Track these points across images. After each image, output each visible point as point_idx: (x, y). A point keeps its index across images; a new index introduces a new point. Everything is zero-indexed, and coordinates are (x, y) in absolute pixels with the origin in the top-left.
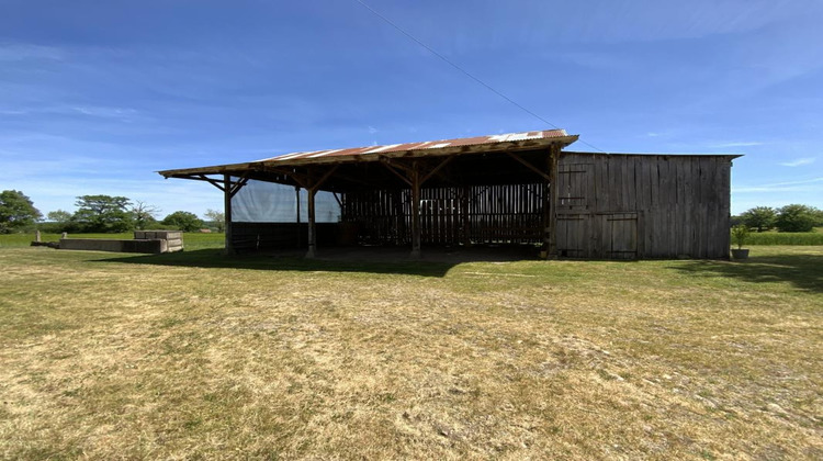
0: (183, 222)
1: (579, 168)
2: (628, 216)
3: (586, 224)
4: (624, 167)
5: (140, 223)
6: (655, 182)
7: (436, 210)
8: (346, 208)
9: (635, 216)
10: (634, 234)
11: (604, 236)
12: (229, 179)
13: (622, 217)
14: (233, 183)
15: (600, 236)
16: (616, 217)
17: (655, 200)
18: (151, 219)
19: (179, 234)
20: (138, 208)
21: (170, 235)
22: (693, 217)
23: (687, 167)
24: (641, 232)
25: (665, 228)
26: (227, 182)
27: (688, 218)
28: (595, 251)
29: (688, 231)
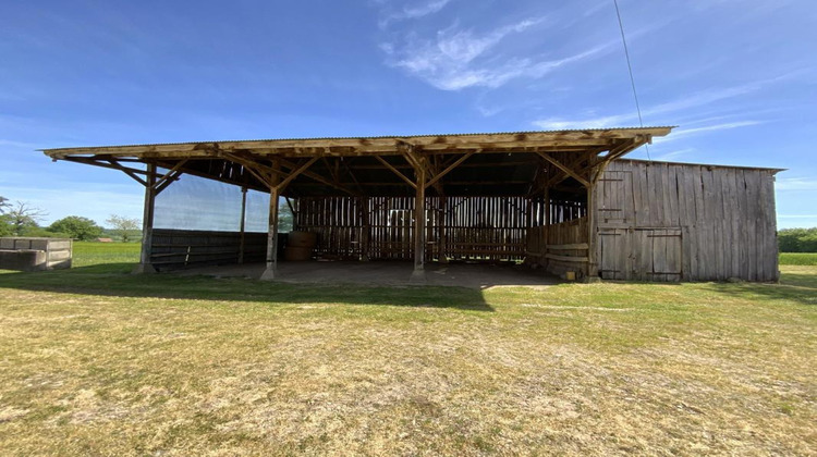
0: (78, 230)
1: (614, 176)
2: (671, 233)
3: (623, 242)
4: (664, 177)
5: (18, 229)
6: (699, 195)
7: (407, 221)
8: (299, 215)
9: (679, 233)
10: (679, 253)
11: (643, 254)
12: (154, 170)
13: (664, 233)
14: (161, 176)
15: (639, 255)
16: (657, 233)
17: (700, 214)
18: (34, 224)
19: (67, 244)
20: (18, 211)
21: (52, 245)
22: (741, 234)
23: (732, 178)
24: (686, 251)
25: (712, 246)
26: (152, 174)
27: (736, 236)
28: (634, 271)
29: (736, 248)
